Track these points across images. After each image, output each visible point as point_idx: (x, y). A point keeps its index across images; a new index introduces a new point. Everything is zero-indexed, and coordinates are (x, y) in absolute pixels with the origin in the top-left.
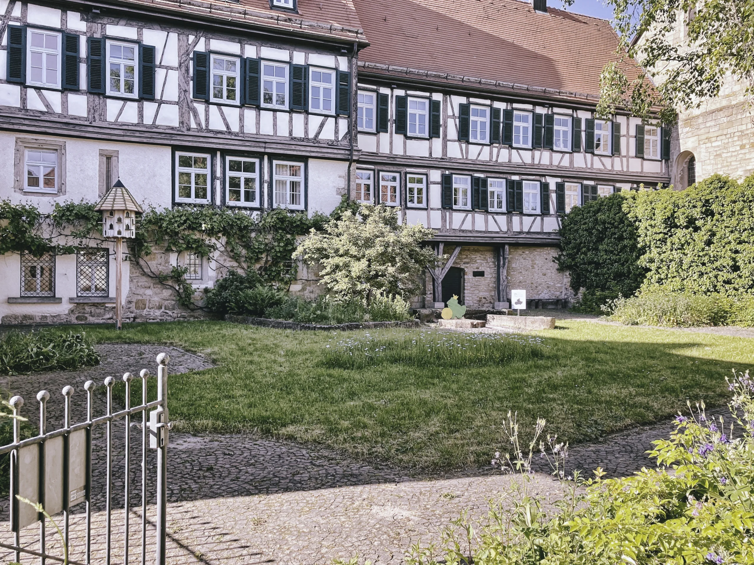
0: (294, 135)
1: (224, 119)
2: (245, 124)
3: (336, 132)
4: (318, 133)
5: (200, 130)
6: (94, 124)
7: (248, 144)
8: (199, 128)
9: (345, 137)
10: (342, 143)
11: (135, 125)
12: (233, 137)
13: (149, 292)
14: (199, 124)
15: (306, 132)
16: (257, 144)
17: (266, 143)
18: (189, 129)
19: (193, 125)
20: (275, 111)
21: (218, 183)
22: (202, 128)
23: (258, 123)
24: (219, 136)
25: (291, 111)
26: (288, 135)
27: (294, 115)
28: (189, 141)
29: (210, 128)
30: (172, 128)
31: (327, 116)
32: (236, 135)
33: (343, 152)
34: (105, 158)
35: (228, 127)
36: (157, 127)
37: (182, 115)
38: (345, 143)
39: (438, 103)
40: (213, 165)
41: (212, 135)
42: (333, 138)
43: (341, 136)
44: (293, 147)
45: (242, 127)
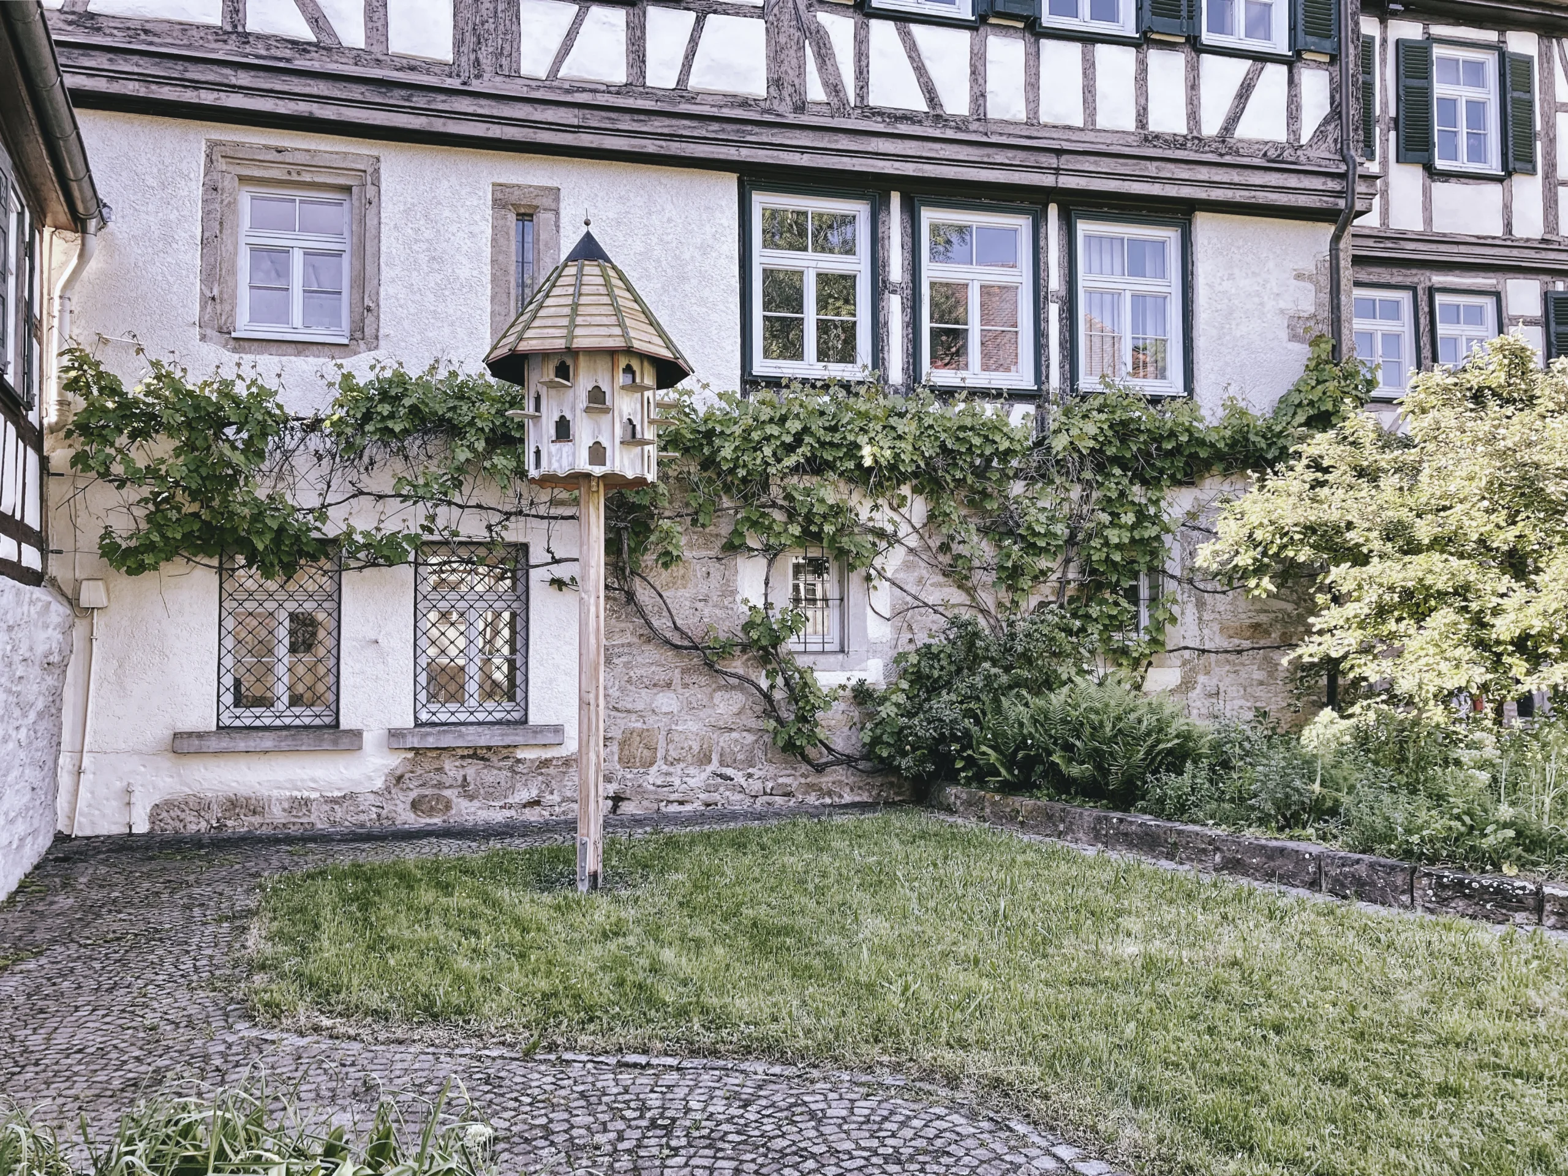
0: (1153, 126)
1: (920, 70)
2: (989, 87)
3: (1293, 115)
4: (1233, 120)
5: (841, 108)
6: (476, 86)
7: (1000, 157)
8: (835, 102)
9: (1320, 133)
10: (1313, 153)
11: (619, 91)
12: (950, 134)
13: (667, 702)
14: (834, 88)
15: (1193, 116)
16: (1031, 159)
17: (1059, 152)
18: (800, 107)
19: (816, 91)
20: (1088, 39)
21: (894, 305)
22: (844, 103)
23: (1033, 85)
24: (903, 128)
25: (1142, 41)
26: (1130, 125)
27: (1155, 57)
28: (803, 149)
29: (874, 100)
30: (745, 103)
31: (1261, 58)
32: (961, 124)
33: (1317, 183)
34: (512, 217)
35: (932, 97)
36: (692, 99)
37: (775, 55)
38: (1323, 154)
39: (1527, 61)
40: (877, 241)
41: (880, 128)
42: (1281, 135)
43: (1307, 131)
44: (1152, 169)
45: (979, 97)
